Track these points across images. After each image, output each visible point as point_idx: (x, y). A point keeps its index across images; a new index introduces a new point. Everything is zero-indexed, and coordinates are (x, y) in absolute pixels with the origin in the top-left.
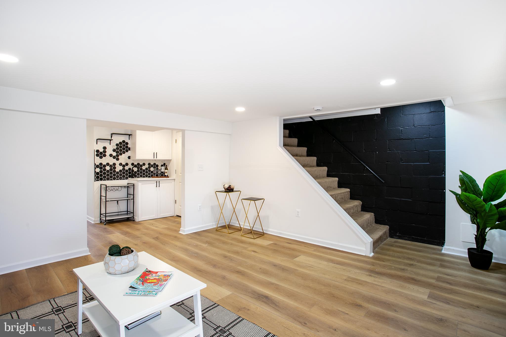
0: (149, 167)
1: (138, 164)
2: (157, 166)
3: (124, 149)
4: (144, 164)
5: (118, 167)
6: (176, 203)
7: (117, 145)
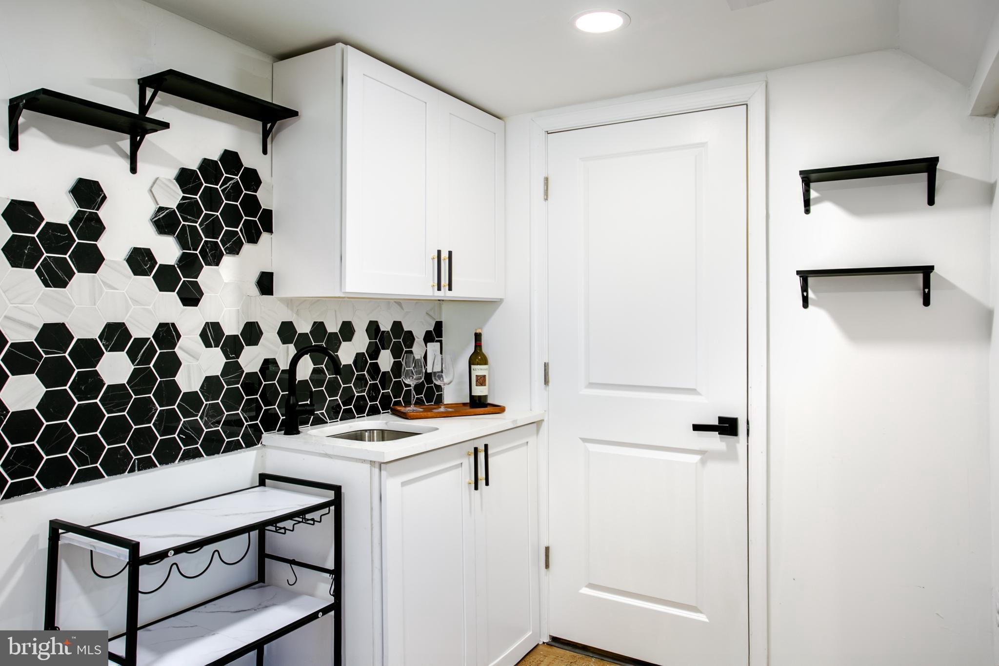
0: (374, 353)
1: (319, 328)
2: (410, 338)
3: (232, 216)
4: (347, 331)
5: (196, 357)
6: (547, 566)
7: (185, 178)
